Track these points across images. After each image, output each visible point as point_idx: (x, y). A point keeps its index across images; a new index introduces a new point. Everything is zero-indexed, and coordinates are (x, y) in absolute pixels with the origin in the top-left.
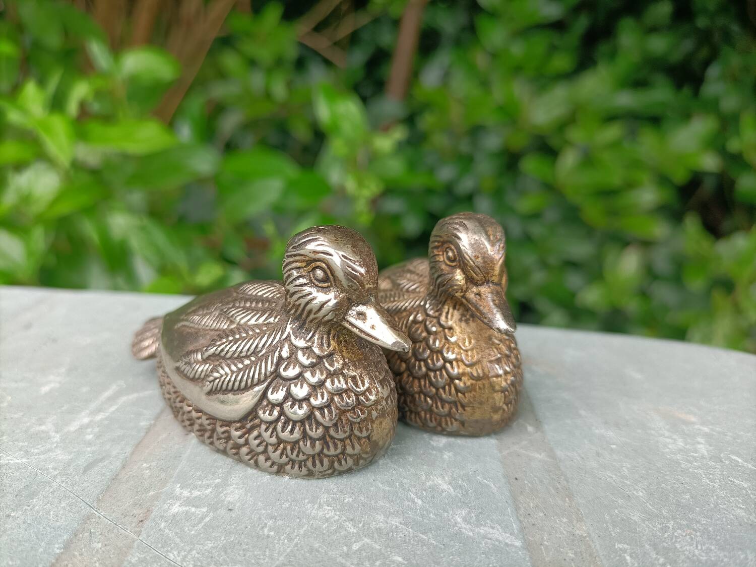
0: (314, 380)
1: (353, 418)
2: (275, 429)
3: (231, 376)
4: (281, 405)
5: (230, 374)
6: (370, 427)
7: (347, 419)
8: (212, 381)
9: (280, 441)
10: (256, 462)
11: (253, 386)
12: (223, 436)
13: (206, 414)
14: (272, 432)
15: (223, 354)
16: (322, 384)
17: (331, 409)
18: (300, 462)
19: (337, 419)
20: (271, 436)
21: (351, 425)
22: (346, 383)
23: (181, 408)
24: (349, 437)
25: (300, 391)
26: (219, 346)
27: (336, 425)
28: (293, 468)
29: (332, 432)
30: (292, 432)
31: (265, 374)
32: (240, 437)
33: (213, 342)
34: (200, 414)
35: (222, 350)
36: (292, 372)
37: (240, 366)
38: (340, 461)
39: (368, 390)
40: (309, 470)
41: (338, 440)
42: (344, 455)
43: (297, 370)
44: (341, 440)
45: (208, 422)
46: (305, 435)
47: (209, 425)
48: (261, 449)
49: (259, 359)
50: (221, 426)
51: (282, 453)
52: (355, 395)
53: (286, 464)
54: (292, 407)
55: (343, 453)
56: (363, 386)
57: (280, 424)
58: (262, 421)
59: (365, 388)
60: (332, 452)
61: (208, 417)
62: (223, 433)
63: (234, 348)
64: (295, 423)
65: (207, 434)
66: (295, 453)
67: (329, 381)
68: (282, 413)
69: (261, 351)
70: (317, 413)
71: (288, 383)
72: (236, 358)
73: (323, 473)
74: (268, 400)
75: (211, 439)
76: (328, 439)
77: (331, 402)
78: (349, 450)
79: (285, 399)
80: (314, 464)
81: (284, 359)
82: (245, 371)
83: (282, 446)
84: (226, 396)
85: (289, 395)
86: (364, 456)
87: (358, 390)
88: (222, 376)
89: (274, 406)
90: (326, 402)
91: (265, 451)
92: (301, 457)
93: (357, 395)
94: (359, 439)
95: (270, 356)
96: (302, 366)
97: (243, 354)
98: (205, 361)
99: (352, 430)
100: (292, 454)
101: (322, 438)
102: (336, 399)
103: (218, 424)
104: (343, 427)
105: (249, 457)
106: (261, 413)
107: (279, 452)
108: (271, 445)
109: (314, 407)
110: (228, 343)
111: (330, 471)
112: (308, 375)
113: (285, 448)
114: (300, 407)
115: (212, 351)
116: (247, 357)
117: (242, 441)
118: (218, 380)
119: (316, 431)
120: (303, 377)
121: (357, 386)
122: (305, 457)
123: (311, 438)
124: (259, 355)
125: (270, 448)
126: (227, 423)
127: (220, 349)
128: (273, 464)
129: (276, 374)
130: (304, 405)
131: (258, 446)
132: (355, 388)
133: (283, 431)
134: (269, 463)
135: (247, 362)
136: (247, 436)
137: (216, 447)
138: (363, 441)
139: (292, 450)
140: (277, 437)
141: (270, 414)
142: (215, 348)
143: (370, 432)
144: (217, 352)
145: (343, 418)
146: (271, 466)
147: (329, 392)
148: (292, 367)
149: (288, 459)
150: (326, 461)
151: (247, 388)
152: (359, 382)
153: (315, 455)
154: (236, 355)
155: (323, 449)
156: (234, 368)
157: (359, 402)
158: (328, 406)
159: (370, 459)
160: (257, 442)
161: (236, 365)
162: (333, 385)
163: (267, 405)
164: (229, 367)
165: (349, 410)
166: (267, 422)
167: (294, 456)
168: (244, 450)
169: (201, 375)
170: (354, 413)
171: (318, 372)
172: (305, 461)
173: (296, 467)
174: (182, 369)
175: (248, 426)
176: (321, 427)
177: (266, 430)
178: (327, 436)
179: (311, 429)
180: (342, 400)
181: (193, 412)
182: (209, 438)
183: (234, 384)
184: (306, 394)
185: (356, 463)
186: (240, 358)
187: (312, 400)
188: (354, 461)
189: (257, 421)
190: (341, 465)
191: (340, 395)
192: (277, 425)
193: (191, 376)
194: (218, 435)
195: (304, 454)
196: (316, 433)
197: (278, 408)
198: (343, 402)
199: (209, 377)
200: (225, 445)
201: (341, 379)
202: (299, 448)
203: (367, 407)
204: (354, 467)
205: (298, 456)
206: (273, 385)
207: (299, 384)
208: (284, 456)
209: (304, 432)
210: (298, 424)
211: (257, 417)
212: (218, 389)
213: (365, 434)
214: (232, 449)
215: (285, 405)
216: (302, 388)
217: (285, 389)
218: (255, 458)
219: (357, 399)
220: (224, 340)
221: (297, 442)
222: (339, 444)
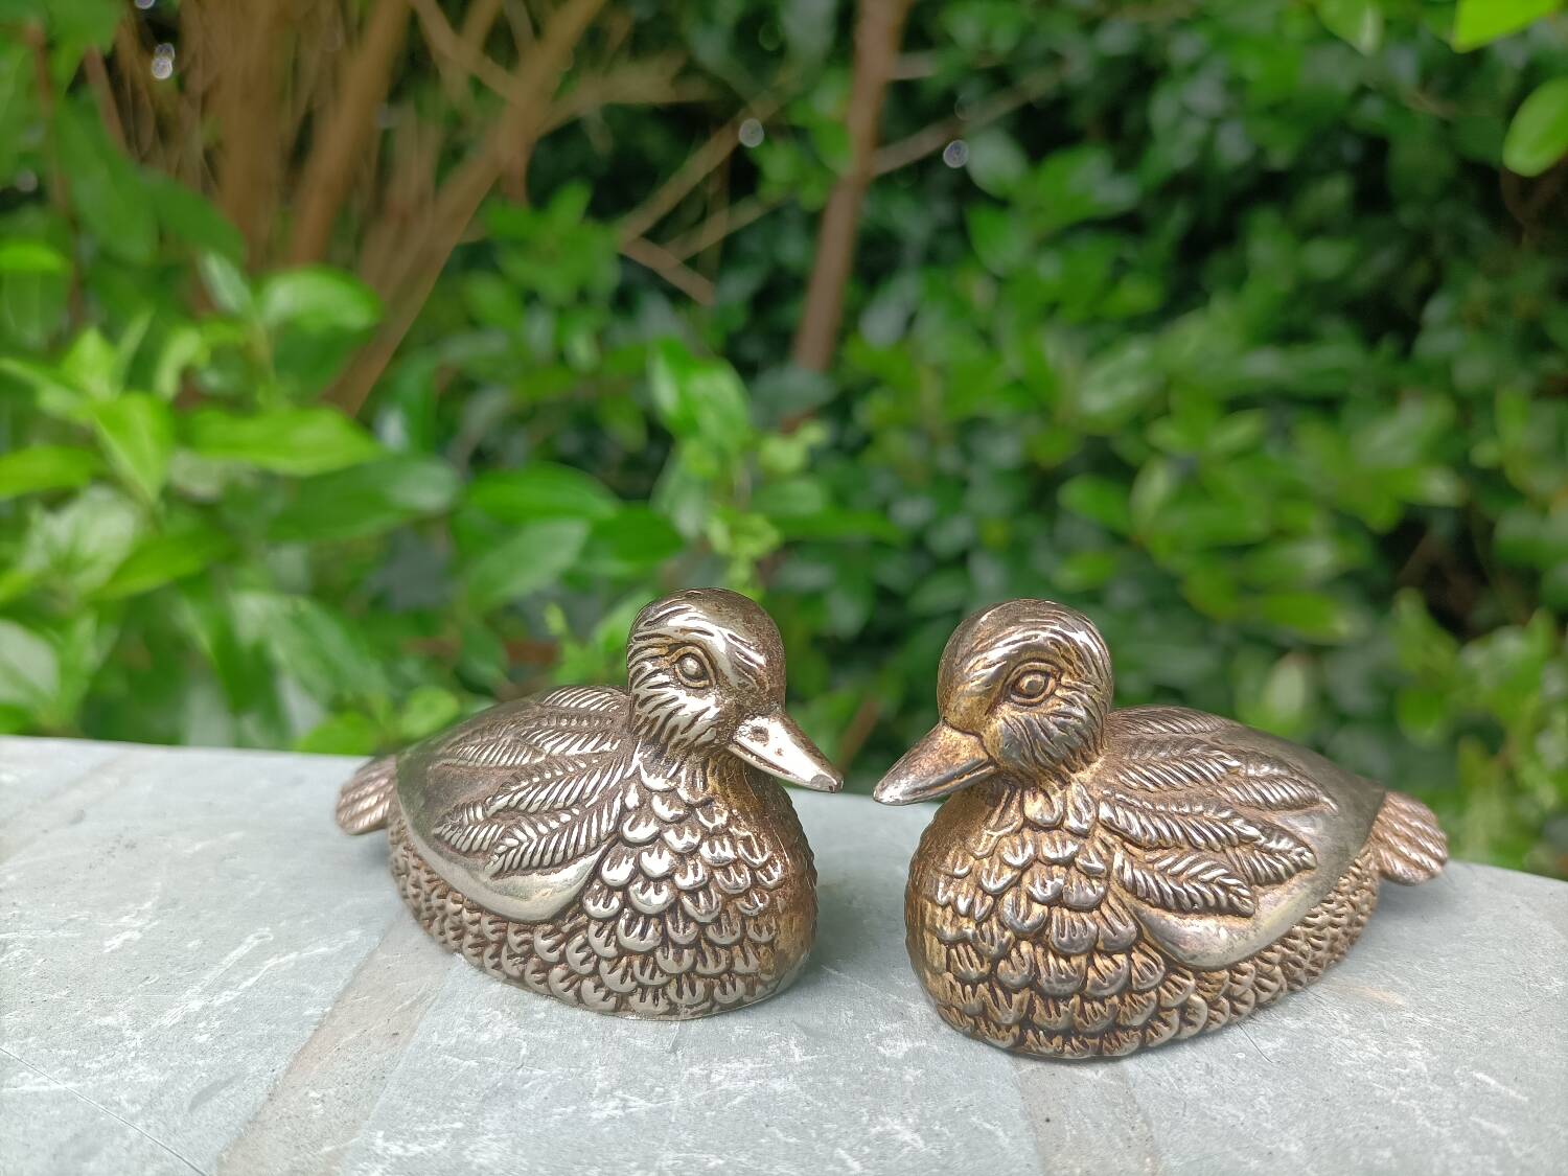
0: (679, 845)
1: (746, 908)
2: (613, 931)
3: (538, 844)
4: (624, 888)
5: (536, 840)
6: (773, 925)
7: (737, 910)
8: (503, 853)
9: (623, 951)
10: (578, 993)
11: (576, 857)
12: (519, 951)
13: (489, 912)
14: (608, 938)
15: (523, 806)
16: (694, 851)
17: (710, 892)
18: (656, 988)
19: (719, 909)
20: (607, 944)
21: (743, 920)
22: (735, 849)
23: (442, 908)
24: (739, 942)
25: (656, 864)
26: (516, 792)
27: (717, 920)
28: (642, 999)
29: (711, 933)
30: (643, 934)
31: (598, 836)
32: (551, 949)
33: (503, 788)
34: (477, 915)
35: (521, 800)
36: (643, 832)
37: (554, 824)
38: (723, 986)
39: (770, 861)
40: (670, 1003)
41: (722, 946)
42: (730, 976)
43: (653, 828)
44: (727, 947)
45: (492, 927)
46: (665, 940)
47: (493, 932)
48: (589, 967)
49: (588, 812)
50: (516, 933)
51: (625, 975)
52: (750, 868)
53: (631, 994)
54: (643, 891)
55: (729, 971)
56: (763, 854)
57: (622, 922)
58: (591, 918)
59: (766, 858)
60: (711, 968)
61: (492, 917)
62: (520, 944)
63: (542, 796)
64: (648, 917)
65: (490, 951)
66: (648, 972)
67: (705, 845)
68: (626, 902)
69: (589, 799)
70: (686, 901)
71: (637, 850)
72: (546, 812)
73: (695, 1009)
74: (602, 881)
75: (496, 960)
76: (704, 945)
77: (709, 881)
78: (739, 966)
79: (632, 879)
80: (680, 993)
81: (629, 811)
82: (563, 834)
83: (624, 960)
84: (526, 878)
85: (638, 871)
86: (765, 977)
87: (754, 860)
88: (521, 843)
89: (612, 890)
90: (701, 881)
91: (595, 972)
92: (659, 979)
93: (752, 869)
94: (756, 945)
95: (606, 807)
96: (661, 821)
97: (559, 805)
98: (489, 821)
99: (744, 929)
100: (642, 973)
101: (694, 945)
102: (719, 875)
103: (512, 928)
104: (730, 924)
105: (566, 984)
106: (589, 903)
107: (619, 972)
108: (606, 959)
109: (681, 891)
110: (531, 788)
111: (707, 1005)
112: (670, 836)
113: (630, 965)
114: (658, 891)
115: (501, 802)
116: (566, 809)
117: (554, 955)
118: (514, 851)
119: (684, 932)
120: (663, 839)
121: (752, 854)
122: (665, 979)
123: (675, 944)
124: (587, 806)
125: (604, 966)
126: (529, 926)
127: (517, 798)
128: (609, 993)
129: (617, 837)
130: (664, 888)
131: (583, 962)
132: (749, 858)
133: (627, 934)
134: (601, 993)
135: (565, 818)
136: (562, 947)
137: (504, 972)
138: (762, 950)
139: (643, 967)
140: (618, 945)
141: (605, 905)
142: (509, 797)
143: (774, 933)
144: (513, 804)
145: (730, 909)
146: (604, 999)
147: (706, 865)
148: (643, 823)
149: (635, 983)
150: (700, 986)
151: (566, 862)
152: (756, 849)
153: (681, 975)
154: (546, 808)
155: (695, 963)
156: (542, 829)
157: (756, 883)
158: (705, 888)
159: (773, 985)
160: (581, 955)
161: (546, 824)
162: (713, 852)
163: (601, 890)
164: (535, 828)
165: (739, 896)
166: (599, 920)
167: (645, 979)
168: (558, 972)
169: (481, 845)
170: (749, 901)
171: (687, 830)
172: (664, 986)
173: (649, 998)
174: (447, 838)
175: (566, 928)
176: (692, 925)
177: (598, 934)
178: (702, 941)
179: (676, 929)
180: (729, 877)
181: (465, 911)
182: (492, 957)
183: (542, 856)
184: (667, 868)
185: (750, 990)
186: (553, 812)
187: (677, 877)
188: (747, 986)
189: (582, 919)
190: (725, 993)
191: (725, 869)
192: (617, 924)
193: (464, 849)
194: (510, 949)
195: (663, 973)
196: (683, 934)
197: (620, 894)
198: (729, 880)
199: (498, 847)
200: (521, 967)
201: (726, 842)
202: (655, 963)
203: (769, 890)
204: (747, 999)
205: (652, 977)
206: (611, 854)
207: (656, 851)
208: (629, 979)
209: (665, 933)
210: (654, 921)
211: (582, 910)
212: (515, 865)
213: (765, 937)
214: (533, 973)
215: (632, 889)
216: (660, 857)
217: (632, 860)
218: (576, 986)
219: (753, 876)
220: (524, 784)
221: (652, 952)
222: (723, 954)
